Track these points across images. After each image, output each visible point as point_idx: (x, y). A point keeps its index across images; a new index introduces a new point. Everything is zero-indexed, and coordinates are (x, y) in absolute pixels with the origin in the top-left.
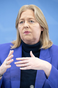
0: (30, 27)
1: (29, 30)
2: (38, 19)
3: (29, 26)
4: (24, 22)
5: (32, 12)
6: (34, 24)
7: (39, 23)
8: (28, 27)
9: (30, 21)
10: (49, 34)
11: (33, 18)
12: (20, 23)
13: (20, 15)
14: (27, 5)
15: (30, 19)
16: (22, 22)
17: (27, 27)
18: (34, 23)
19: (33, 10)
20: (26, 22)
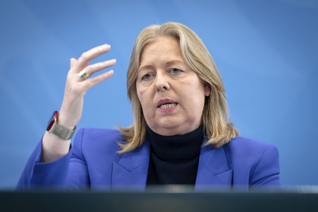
0: (172, 87)
1: (171, 96)
2: (193, 61)
3: (169, 84)
4: (155, 75)
5: (174, 42)
6: (183, 77)
7: (197, 73)
8: (168, 86)
9: (172, 70)
10: (226, 102)
11: (178, 61)
12: (143, 78)
13: (138, 56)
14: (156, 24)
15: (169, 63)
16: (147, 76)
17: (165, 88)
18: (182, 74)
19: (177, 37)
20: (159, 72)
